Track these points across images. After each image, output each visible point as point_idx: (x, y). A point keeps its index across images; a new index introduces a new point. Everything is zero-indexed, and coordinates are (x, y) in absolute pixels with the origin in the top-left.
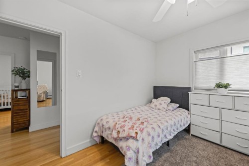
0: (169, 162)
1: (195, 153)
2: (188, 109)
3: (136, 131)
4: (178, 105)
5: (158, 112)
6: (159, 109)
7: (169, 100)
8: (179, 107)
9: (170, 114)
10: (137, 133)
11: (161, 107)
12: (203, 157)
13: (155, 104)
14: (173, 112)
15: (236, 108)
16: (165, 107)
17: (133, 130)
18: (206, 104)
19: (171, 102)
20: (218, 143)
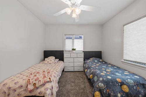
0: (61, 87)
1: (68, 78)
2: (63, 61)
3: (49, 77)
4: (58, 60)
5: (51, 65)
6: (50, 64)
7: (54, 58)
8: (59, 60)
9: (57, 64)
10: (50, 78)
11: (51, 62)
12: (71, 78)
13: (47, 61)
14: (58, 63)
15: (78, 57)
16: (54, 61)
17: (46, 78)
18: (70, 57)
19: (55, 59)
20: (73, 71)
